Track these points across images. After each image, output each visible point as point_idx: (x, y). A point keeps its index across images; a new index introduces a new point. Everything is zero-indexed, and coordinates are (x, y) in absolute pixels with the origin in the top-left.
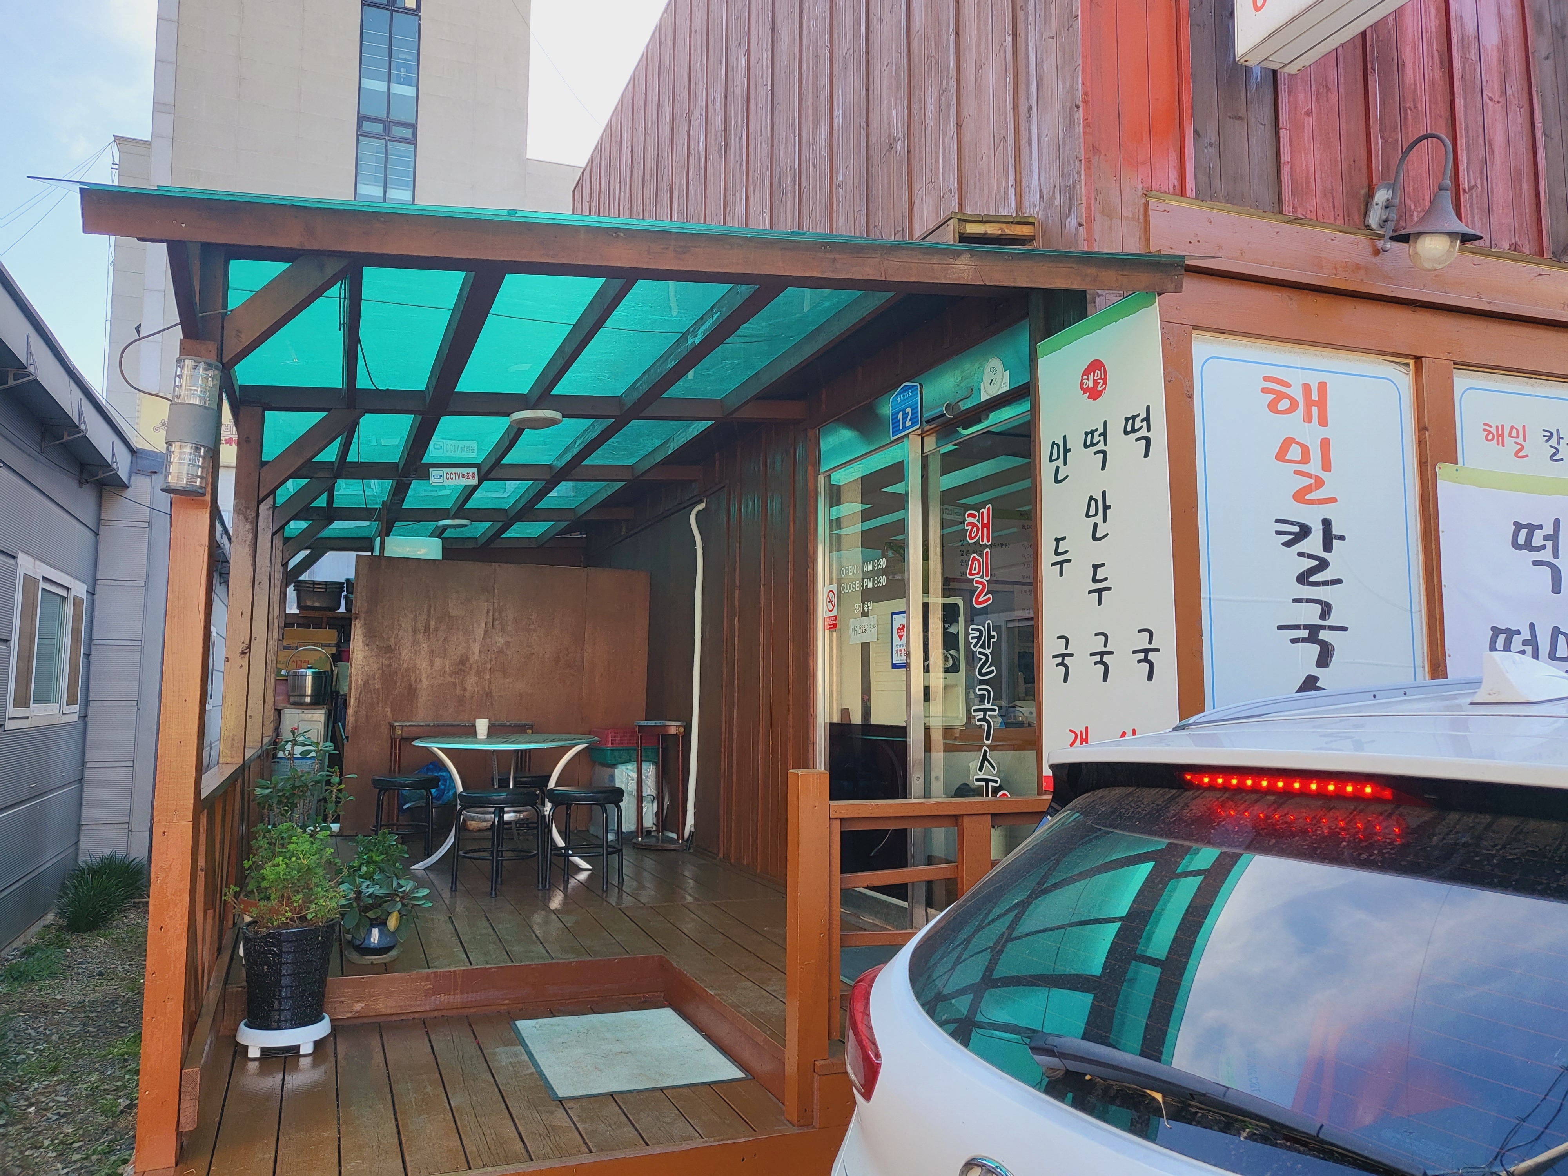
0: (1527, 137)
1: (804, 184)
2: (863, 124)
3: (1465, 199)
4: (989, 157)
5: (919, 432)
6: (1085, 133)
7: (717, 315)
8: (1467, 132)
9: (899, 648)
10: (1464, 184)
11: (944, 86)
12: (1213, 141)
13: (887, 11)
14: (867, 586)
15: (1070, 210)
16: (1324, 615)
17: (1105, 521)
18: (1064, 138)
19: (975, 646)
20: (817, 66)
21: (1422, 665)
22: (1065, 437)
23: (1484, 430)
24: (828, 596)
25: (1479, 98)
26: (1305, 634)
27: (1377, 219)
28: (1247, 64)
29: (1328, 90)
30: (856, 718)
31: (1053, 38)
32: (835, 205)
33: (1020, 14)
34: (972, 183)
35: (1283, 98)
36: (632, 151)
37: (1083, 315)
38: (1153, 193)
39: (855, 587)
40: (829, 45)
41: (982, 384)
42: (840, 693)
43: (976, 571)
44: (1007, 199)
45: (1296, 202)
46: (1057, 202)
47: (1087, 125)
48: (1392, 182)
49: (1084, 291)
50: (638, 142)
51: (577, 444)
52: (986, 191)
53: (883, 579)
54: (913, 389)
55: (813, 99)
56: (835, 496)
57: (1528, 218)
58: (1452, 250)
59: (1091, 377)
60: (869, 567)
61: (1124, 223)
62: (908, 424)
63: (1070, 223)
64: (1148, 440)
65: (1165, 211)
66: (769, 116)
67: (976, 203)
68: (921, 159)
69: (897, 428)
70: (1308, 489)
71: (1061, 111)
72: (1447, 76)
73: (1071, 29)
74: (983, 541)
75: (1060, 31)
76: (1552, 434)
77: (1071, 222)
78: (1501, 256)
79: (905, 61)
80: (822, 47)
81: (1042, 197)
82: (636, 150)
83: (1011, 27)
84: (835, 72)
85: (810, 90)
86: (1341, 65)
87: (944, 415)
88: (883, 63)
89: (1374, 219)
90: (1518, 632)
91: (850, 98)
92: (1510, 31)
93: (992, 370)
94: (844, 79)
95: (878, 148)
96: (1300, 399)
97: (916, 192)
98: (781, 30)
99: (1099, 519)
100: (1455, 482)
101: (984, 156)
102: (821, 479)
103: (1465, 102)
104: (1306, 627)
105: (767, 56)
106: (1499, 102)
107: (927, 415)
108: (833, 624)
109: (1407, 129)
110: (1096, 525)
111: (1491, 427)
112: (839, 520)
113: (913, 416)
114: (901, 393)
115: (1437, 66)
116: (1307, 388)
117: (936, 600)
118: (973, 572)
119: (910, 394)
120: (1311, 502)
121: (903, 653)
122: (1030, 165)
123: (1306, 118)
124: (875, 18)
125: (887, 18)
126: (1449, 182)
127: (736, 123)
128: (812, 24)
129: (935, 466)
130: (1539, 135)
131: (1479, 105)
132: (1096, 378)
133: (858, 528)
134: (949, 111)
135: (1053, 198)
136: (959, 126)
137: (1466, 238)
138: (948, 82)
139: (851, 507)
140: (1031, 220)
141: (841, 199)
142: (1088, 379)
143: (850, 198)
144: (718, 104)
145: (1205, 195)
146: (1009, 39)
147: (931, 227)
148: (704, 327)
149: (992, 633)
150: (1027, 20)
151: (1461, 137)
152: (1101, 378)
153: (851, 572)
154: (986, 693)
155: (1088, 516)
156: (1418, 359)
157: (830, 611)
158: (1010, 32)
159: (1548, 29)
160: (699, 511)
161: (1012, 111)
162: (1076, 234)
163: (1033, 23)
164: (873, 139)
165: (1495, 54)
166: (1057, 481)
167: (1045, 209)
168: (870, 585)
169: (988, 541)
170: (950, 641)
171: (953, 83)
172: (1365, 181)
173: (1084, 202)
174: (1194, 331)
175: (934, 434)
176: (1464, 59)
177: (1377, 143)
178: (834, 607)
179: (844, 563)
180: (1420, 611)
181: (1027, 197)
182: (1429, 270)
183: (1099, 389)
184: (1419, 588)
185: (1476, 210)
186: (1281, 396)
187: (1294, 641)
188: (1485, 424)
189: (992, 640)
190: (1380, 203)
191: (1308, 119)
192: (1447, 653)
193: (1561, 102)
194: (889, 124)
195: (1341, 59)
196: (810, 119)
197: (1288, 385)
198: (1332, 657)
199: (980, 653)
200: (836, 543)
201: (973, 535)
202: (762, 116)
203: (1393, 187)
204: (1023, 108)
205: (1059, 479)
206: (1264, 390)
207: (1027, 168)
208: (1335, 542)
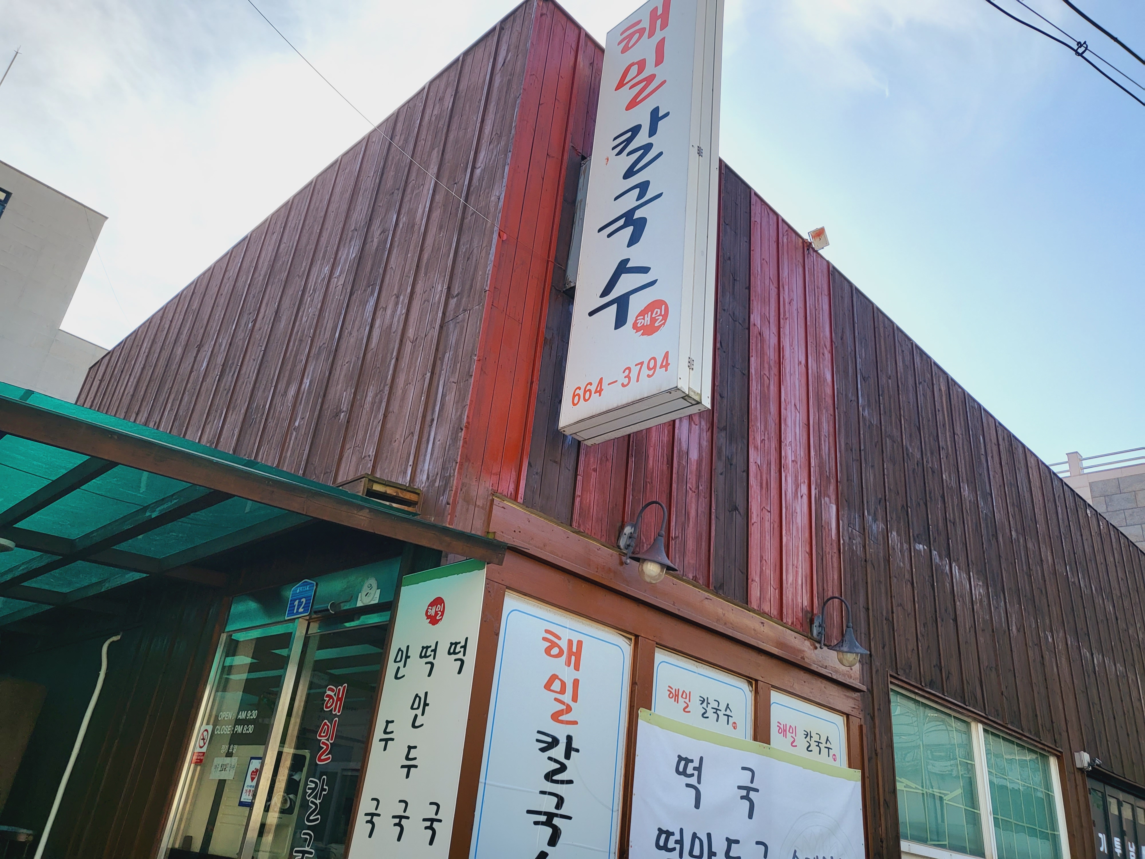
0: (707, 516)
1: (270, 420)
2: (322, 394)
3: (672, 543)
4: (400, 442)
5: (308, 618)
6: (463, 446)
7: (175, 501)
8: (677, 504)
9: (249, 788)
10: (673, 534)
11: (381, 388)
12: (539, 471)
13: (355, 329)
14: (237, 731)
15: (444, 491)
16: (559, 806)
17: (423, 714)
18: (450, 445)
19: (309, 796)
20: (300, 347)
21: (614, 851)
22: (408, 647)
23: (669, 690)
24: (203, 734)
25: (685, 487)
26: (543, 818)
27: (624, 543)
28: (564, 433)
29: (607, 460)
30: (196, 846)
31: (455, 383)
32: (288, 441)
33: (439, 362)
34: (385, 455)
35: (582, 458)
36: (147, 356)
37: (438, 565)
38: (498, 494)
39: (227, 730)
40: (311, 336)
41: (360, 594)
42: (189, 820)
43: (324, 734)
44: (405, 473)
45: (580, 522)
46: (437, 484)
47: (465, 442)
48: (634, 523)
49: (442, 551)
50: (154, 352)
51: (21, 568)
52: (393, 463)
53: (251, 728)
54: (311, 585)
55: (292, 366)
56: (233, 648)
57: (703, 563)
58: (661, 573)
59: (434, 608)
60: (242, 716)
61: (476, 508)
62: (301, 610)
63: (442, 501)
64: (462, 662)
65: (503, 507)
66: (257, 367)
67: (385, 470)
68: (355, 429)
69: (292, 612)
70: (560, 713)
71: (451, 428)
72: (670, 469)
73: (466, 382)
74: (335, 711)
75: (460, 380)
76: (704, 699)
77: (444, 499)
78: (688, 582)
79: (360, 364)
80: (306, 336)
81: (428, 478)
82: (151, 356)
83: (431, 368)
84: (312, 355)
85: (292, 359)
86: (615, 448)
87: (328, 610)
88: (345, 360)
89: (622, 543)
90: (673, 834)
91: (317, 375)
92: (704, 454)
93: (369, 586)
94: (316, 362)
95: (327, 413)
96: (565, 648)
97: (346, 449)
98: (282, 315)
99: (419, 712)
100: (648, 722)
101: (397, 440)
102: (224, 637)
103: (677, 486)
104: (545, 813)
105: (267, 328)
106: (694, 492)
107: (316, 607)
108: (200, 759)
109: (646, 494)
110: (416, 716)
111: (672, 689)
112: (231, 667)
113: (306, 606)
114: (301, 586)
115: (665, 462)
116: (570, 642)
117: (289, 751)
118: (322, 734)
119: (308, 589)
120: (562, 722)
121: (251, 794)
122: (425, 455)
123: (593, 473)
124: (347, 331)
125: (355, 333)
126: (664, 533)
127: (233, 363)
128: (304, 319)
129: (313, 644)
130: (713, 517)
131: (684, 491)
132: (437, 610)
133: (244, 676)
134: (381, 405)
135: (435, 481)
136: (385, 416)
137: (669, 568)
138: (384, 387)
139: (242, 660)
140: (417, 491)
141: (293, 438)
142: (432, 609)
143: (299, 440)
144: (223, 347)
145: (528, 504)
146: (429, 374)
147: (350, 478)
148: (162, 507)
149: (325, 787)
150: (442, 367)
151: (673, 506)
152: (440, 611)
153: (227, 717)
154: (308, 837)
155: (412, 708)
156: (637, 637)
157: (201, 747)
158: (430, 371)
159: (724, 458)
160: (113, 642)
161: (421, 418)
162: (444, 510)
163: (445, 370)
164: (326, 406)
165: (695, 463)
166: (396, 678)
167: (428, 487)
168: (240, 731)
169: (339, 712)
170: (292, 786)
171: (387, 388)
172: (620, 519)
173: (454, 490)
174: (507, 590)
175: (318, 622)
176: (679, 463)
177: (630, 498)
178: (205, 744)
179: (224, 708)
180: (618, 810)
181: (418, 476)
182: (647, 583)
183: (438, 618)
184: (619, 794)
185: (677, 551)
186: (554, 645)
187: (536, 823)
188: (669, 687)
189: (324, 793)
190: (627, 534)
191: (594, 473)
192: (630, 844)
193: (726, 500)
194: (339, 399)
195: (616, 444)
196: (286, 379)
197: (559, 638)
198: (559, 838)
199: (312, 802)
200: (223, 686)
201: (329, 705)
202: (252, 365)
203: (634, 526)
204: (428, 418)
205: (399, 676)
206: (544, 639)
207: (422, 457)
208: (573, 753)
